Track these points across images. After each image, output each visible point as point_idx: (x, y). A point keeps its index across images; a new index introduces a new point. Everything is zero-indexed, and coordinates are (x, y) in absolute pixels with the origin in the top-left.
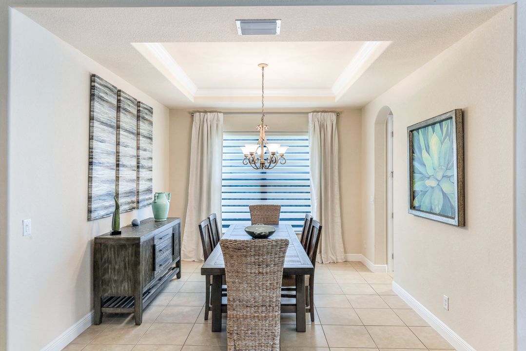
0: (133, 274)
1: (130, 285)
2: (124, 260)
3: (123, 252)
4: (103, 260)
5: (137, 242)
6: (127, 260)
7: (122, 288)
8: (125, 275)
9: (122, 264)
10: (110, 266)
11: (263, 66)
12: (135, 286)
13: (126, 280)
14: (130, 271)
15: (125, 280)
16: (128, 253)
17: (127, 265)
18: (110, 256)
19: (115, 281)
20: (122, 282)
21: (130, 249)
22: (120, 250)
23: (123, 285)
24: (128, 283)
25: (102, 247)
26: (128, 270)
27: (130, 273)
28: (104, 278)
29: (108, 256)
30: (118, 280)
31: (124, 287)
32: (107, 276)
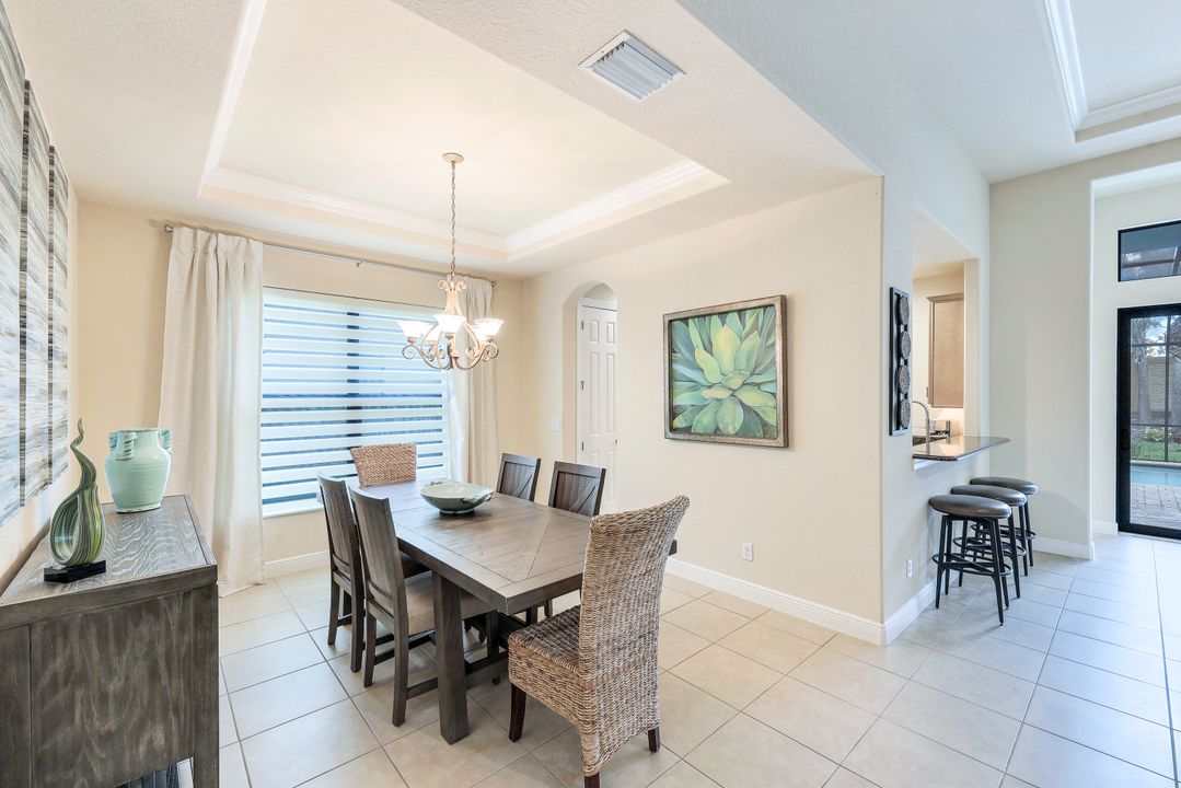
0: (188, 685)
1: (174, 728)
2: (150, 654)
3: (144, 629)
4: (45, 680)
5: (205, 581)
6: (161, 649)
7: (142, 749)
8: (151, 702)
9: (140, 671)
10: (79, 694)
11: (455, 160)
12: (197, 722)
13: (159, 718)
14: (174, 682)
15: (153, 718)
16: (168, 625)
17: (162, 664)
18: (78, 660)
19: (107, 738)
20: (140, 727)
21: (177, 610)
22: (131, 625)
23: (146, 737)
24: (167, 722)
25: (34, 637)
26: (164, 682)
27: (175, 688)
28: (47, 746)
29: (71, 658)
30: (120, 728)
31: (151, 742)
32: (63, 736)
